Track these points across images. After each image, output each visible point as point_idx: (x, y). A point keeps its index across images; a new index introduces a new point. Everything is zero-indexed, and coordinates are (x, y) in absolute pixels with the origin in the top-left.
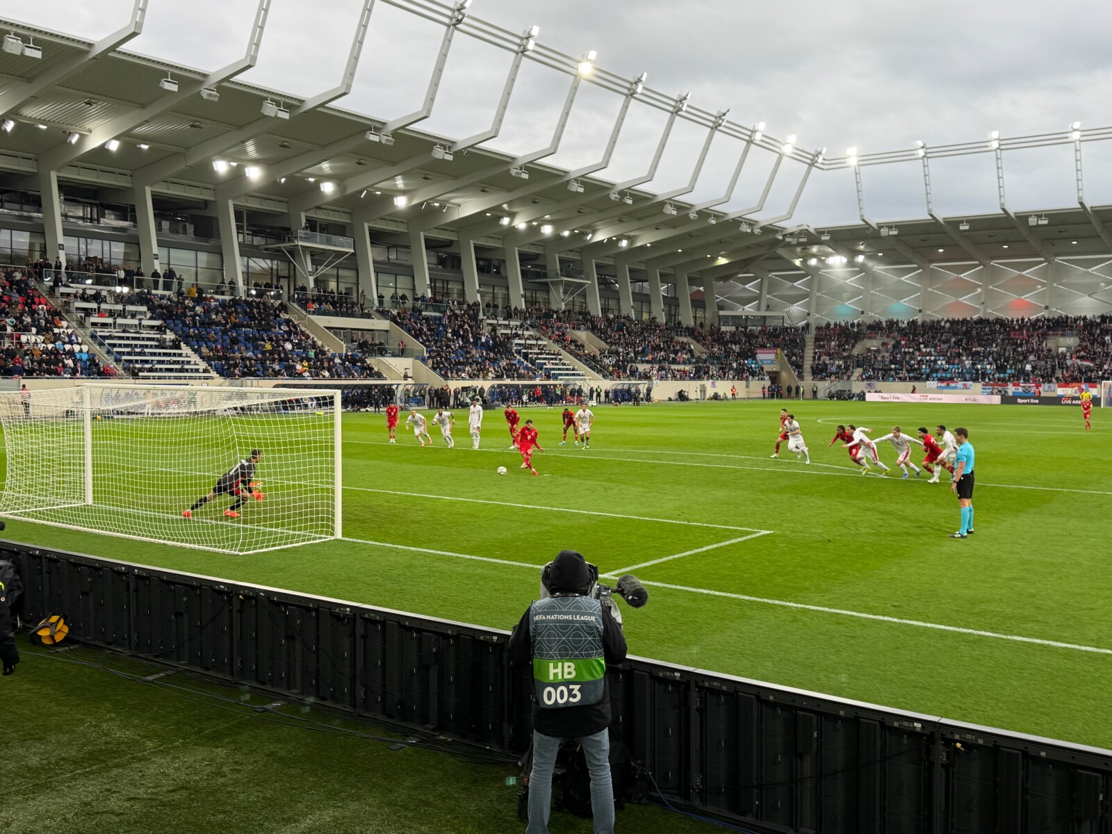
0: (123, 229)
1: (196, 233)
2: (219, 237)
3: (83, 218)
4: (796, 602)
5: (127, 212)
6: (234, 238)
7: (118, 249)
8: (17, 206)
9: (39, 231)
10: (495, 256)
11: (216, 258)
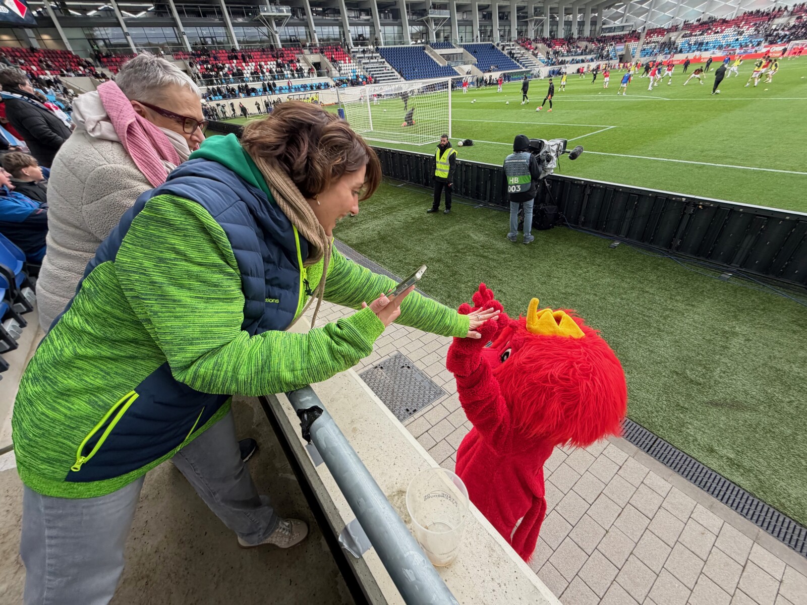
0: (368, 20)
1: (393, 18)
2: (401, 18)
3: (355, 17)
4: (624, 154)
5: (369, 12)
6: (406, 17)
7: (368, 29)
8: (332, 15)
9: (341, 25)
10: (506, 10)
11: (400, 28)
